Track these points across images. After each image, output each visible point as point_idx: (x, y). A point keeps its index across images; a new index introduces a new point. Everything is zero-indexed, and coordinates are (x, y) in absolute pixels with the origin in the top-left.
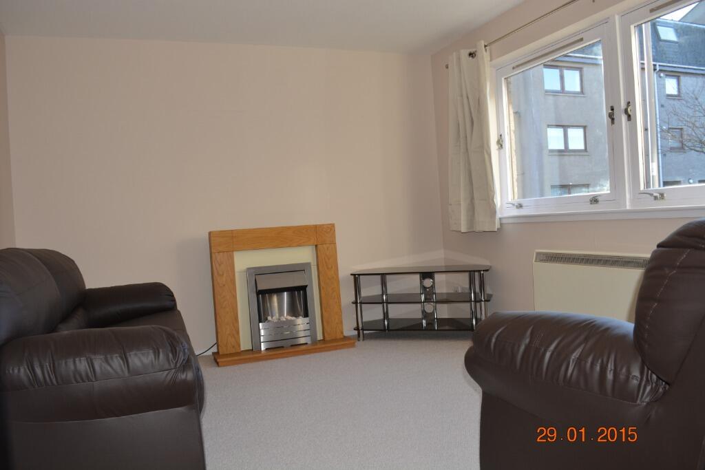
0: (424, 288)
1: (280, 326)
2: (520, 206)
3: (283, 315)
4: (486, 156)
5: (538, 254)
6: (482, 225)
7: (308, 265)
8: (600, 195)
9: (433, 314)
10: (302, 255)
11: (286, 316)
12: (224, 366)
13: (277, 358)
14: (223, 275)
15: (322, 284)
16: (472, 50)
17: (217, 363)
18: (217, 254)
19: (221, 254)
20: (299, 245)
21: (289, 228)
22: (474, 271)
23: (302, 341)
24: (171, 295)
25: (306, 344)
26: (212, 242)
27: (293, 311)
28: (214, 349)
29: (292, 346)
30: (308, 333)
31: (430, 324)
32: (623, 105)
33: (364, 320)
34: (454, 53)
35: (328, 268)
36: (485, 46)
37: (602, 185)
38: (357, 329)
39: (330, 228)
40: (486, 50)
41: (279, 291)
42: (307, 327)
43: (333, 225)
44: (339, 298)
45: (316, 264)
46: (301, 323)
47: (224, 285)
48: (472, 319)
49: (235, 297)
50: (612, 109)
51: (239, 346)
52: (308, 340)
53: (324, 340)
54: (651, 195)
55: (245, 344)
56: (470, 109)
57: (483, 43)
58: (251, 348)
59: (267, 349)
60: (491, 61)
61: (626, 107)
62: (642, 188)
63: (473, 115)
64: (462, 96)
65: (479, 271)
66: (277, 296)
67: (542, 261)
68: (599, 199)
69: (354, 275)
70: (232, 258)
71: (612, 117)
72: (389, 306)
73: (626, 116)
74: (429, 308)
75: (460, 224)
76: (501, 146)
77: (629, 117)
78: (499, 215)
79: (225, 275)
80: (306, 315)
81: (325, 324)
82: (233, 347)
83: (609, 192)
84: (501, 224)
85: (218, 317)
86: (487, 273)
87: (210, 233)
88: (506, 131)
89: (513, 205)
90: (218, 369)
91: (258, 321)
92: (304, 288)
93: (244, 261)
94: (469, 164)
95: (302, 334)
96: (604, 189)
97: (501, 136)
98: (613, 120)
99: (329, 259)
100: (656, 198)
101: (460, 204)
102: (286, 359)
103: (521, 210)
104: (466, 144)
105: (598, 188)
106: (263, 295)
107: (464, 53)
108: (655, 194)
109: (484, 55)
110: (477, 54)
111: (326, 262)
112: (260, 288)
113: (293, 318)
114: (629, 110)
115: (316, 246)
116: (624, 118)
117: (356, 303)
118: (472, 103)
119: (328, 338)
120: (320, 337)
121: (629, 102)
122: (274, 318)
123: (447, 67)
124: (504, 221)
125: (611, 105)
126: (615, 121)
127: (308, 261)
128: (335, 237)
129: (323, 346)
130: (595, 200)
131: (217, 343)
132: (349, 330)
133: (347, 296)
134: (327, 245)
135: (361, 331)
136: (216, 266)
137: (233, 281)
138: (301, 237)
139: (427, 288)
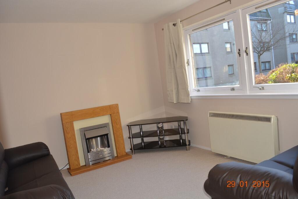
1: (98, 153)
2: (199, 91)
3: (99, 148)
4: (184, 70)
5: (210, 113)
6: (183, 100)
7: (108, 124)
8: (235, 87)
9: (163, 139)
10: (105, 119)
11: (100, 148)
12: (74, 175)
13: (98, 168)
14: (69, 133)
15: (114, 131)
16: (175, 23)
17: (71, 175)
18: (65, 124)
19: (67, 123)
20: (103, 115)
21: (98, 108)
22: (180, 121)
23: (107, 159)
24: (46, 148)
25: (110, 159)
26: (63, 118)
27: (103, 145)
28: (68, 167)
29: (104, 161)
30: (110, 154)
32: (244, 49)
33: (134, 144)
34: (166, 24)
35: (117, 124)
36: (181, 21)
37: (236, 83)
38: (131, 149)
39: (116, 106)
40: (181, 23)
41: (96, 137)
42: (110, 152)
43: (117, 105)
44: (123, 137)
45: (111, 122)
46: (106, 150)
47: (70, 138)
48: (180, 140)
49: (75, 142)
50: (239, 50)
51: (80, 164)
52: (110, 158)
53: (117, 156)
54: (259, 88)
55: (82, 163)
56: (175, 48)
57: (179, 20)
58: (85, 164)
59: (92, 164)
60: (183, 27)
61: (245, 49)
62: (254, 84)
63: (176, 52)
64: (171, 43)
65: (184, 121)
67: (212, 116)
68: (235, 89)
69: (128, 126)
70: (73, 124)
71: (239, 54)
73: (246, 54)
75: (173, 100)
76: (189, 64)
77: (247, 54)
78: (190, 95)
80: (109, 147)
81: (117, 149)
82: (77, 165)
83: (239, 86)
84: (191, 99)
85: (69, 153)
86: (187, 121)
87: (61, 114)
88: (191, 58)
89: (196, 90)
90: (71, 177)
91: (87, 152)
92: (107, 135)
93: (78, 125)
94: (176, 73)
95: (107, 156)
97: (188, 60)
98: (240, 55)
99: (117, 120)
100: (260, 89)
101: (173, 91)
102: (102, 168)
103: (198, 93)
104: (174, 65)
105: (234, 84)
106: (88, 140)
107: (171, 24)
108: (260, 88)
109: (180, 25)
110: (176, 24)
111: (115, 122)
112: (87, 137)
113: (103, 149)
114: (247, 51)
115: (111, 115)
116: (245, 54)
117: (130, 138)
118: (176, 47)
119: (119, 155)
120: (116, 155)
121: (247, 48)
122: (94, 150)
123: (163, 29)
124: (192, 98)
125: (239, 48)
126: (241, 55)
127: (107, 122)
128: (119, 110)
129: (117, 160)
130: (233, 89)
131: (69, 163)
132: (128, 149)
133: (126, 134)
134: (116, 114)
135: (133, 151)
136: (65, 129)
137: (74, 135)
138: (104, 111)
139: (160, 128)
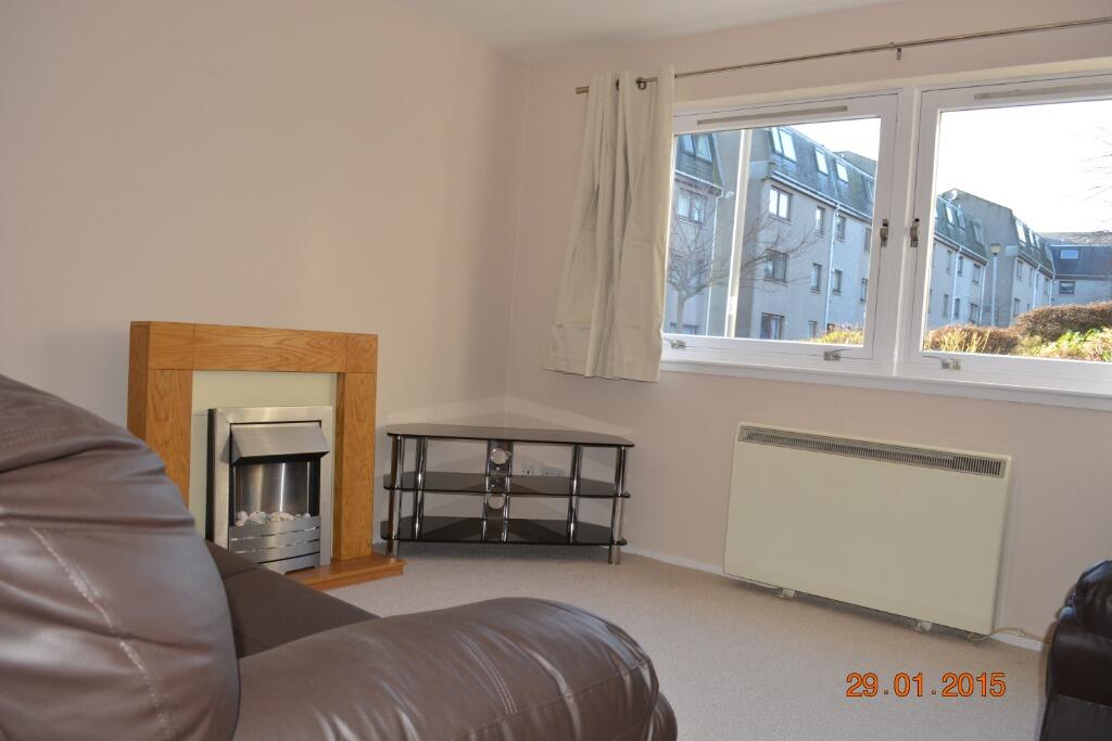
0: (493, 466)
1: (268, 533)
2: (680, 345)
3: (276, 512)
5: (745, 428)
8: (844, 349)
9: (500, 511)
14: (167, 418)
18: (159, 372)
19: (167, 373)
20: (315, 370)
25: (313, 567)
26: (152, 346)
27: (295, 502)
30: (315, 546)
31: (495, 529)
33: (402, 516)
35: (359, 421)
38: (389, 537)
39: (370, 344)
42: (316, 535)
43: (375, 338)
44: (371, 477)
45: (335, 409)
46: (304, 526)
47: (167, 442)
48: (569, 522)
49: (185, 467)
50: (886, 225)
54: (942, 360)
56: (626, 170)
62: (922, 348)
63: (631, 185)
66: (265, 468)
67: (749, 439)
68: (842, 354)
69: (395, 436)
70: (188, 385)
71: (884, 236)
72: (427, 495)
73: (911, 239)
74: (497, 502)
75: (584, 363)
77: (914, 241)
79: (170, 419)
80: (315, 511)
81: (343, 526)
83: (862, 346)
86: (635, 450)
87: (133, 326)
89: (670, 342)
91: (227, 523)
96: (851, 340)
98: (885, 240)
99: (362, 402)
100: (945, 367)
103: (680, 351)
111: (357, 408)
112: (241, 454)
113: (289, 516)
114: (916, 230)
115: (341, 376)
116: (906, 241)
117: (392, 487)
118: (631, 166)
119: (344, 556)
125: (885, 217)
126: (890, 242)
128: (376, 361)
130: (832, 355)
134: (362, 375)
135: (395, 543)
136: (153, 398)
137: (185, 435)
138: (320, 353)
139: (498, 465)
